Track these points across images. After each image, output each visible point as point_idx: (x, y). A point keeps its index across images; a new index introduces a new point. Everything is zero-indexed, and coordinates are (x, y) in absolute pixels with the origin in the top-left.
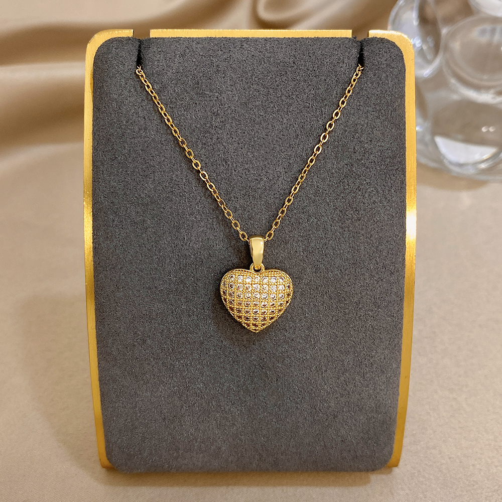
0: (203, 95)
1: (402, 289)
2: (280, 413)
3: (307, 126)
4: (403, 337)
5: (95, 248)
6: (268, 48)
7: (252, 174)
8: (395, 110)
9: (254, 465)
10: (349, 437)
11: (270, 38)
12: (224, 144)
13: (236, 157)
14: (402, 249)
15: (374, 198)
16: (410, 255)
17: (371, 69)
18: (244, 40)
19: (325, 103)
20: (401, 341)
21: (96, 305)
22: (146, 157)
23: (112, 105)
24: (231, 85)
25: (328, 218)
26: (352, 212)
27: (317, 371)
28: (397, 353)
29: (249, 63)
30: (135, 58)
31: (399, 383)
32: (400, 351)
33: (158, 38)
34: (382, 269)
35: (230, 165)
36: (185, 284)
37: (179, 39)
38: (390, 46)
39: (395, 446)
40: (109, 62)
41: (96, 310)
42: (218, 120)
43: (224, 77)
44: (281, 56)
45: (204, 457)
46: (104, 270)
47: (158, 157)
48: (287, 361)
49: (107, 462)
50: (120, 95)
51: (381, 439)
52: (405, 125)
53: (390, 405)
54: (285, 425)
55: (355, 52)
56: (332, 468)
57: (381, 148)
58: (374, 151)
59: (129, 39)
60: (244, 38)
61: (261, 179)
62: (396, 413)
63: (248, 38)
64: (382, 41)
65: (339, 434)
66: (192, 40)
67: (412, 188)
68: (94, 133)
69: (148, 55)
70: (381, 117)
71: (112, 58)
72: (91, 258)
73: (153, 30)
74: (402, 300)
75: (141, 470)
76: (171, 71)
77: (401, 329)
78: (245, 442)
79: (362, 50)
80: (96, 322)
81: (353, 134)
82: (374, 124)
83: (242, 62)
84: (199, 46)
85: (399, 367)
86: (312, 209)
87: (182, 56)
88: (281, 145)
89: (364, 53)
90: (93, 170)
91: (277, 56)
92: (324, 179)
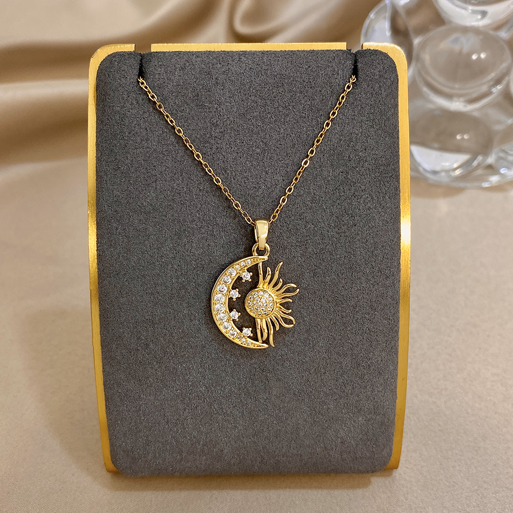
0: (203, 106)
1: (398, 292)
2: (280, 415)
3: (303, 135)
4: (399, 340)
5: (99, 256)
6: (266, 61)
7: (251, 182)
8: (388, 119)
9: (256, 467)
10: (348, 439)
11: (267, 51)
12: (223, 153)
13: (235, 166)
14: (397, 253)
15: (369, 205)
16: (405, 260)
17: (365, 80)
18: (242, 53)
19: (320, 114)
20: (398, 343)
21: (100, 311)
22: (148, 167)
23: (115, 117)
24: (230, 97)
25: (324, 224)
26: (348, 218)
27: (317, 374)
28: (394, 355)
29: (247, 75)
30: (136, 72)
31: (396, 385)
32: (396, 353)
33: (160, 52)
34: (377, 274)
35: (230, 174)
36: (187, 289)
37: (180, 53)
38: (383, 58)
39: (394, 448)
40: (111, 75)
41: (100, 316)
42: (218, 131)
43: (223, 89)
44: (277, 68)
45: (207, 459)
46: (108, 277)
47: (159, 166)
48: (287, 364)
49: (111, 466)
50: (123, 107)
51: (380, 441)
52: (398, 134)
53: (388, 407)
54: (286, 427)
55: (349, 63)
56: (332, 470)
57: (375, 156)
58: (369, 159)
59: (130, 53)
60: (242, 51)
61: (259, 187)
62: (395, 415)
63: (246, 52)
64: (376, 53)
65: (339, 435)
66: (192, 53)
67: (407, 194)
68: (97, 145)
69: (150, 69)
70: (375, 126)
71: (115, 72)
72: (95, 265)
73: (154, 45)
74: (398, 303)
75: (145, 474)
76: (171, 84)
77: (397, 332)
78: (247, 444)
79: (356, 61)
80: (101, 327)
81: (348, 142)
82: (369, 133)
83: (240, 75)
84: (199, 59)
85: (396, 369)
86: (309, 216)
87: (182, 69)
88: (279, 154)
89: (358, 64)
90: (97, 180)
91: (274, 69)
92: (320, 187)
